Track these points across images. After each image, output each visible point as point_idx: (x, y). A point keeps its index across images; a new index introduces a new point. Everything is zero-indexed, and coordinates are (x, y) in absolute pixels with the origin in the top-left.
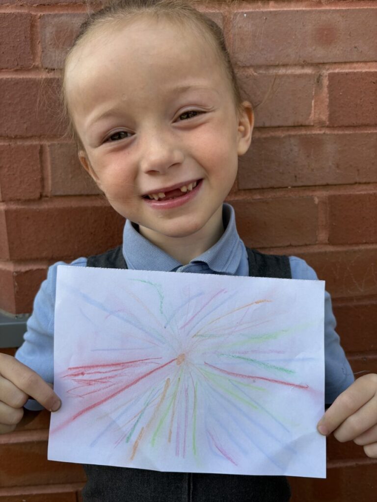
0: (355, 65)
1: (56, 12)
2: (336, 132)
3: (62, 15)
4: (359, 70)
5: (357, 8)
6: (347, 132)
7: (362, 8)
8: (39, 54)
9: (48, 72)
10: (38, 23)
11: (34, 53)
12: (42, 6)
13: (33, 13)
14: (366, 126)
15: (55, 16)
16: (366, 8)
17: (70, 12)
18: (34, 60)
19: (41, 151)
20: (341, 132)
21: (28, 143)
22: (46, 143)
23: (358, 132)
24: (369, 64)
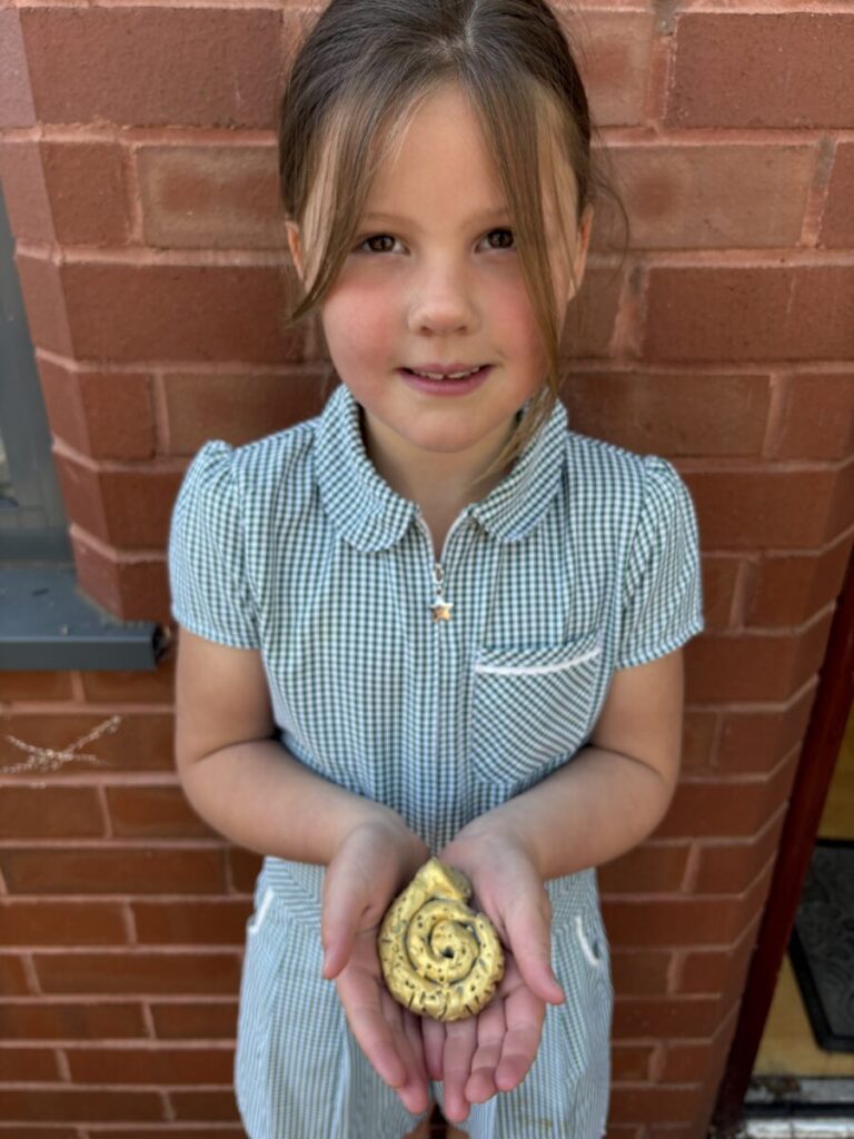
0: (703, 254)
1: (164, 141)
2: (653, 370)
3: (175, 148)
4: (707, 264)
5: (722, 143)
6: (673, 371)
7: (731, 143)
8: (140, 220)
9: (157, 253)
10: (134, 161)
11: (131, 219)
12: (140, 128)
13: (124, 142)
14: (707, 362)
15: (163, 149)
16: (739, 142)
17: (189, 142)
18: (131, 229)
19: (150, 385)
20: (661, 371)
21: (129, 369)
22: (159, 371)
23: (690, 372)
24: (729, 252)
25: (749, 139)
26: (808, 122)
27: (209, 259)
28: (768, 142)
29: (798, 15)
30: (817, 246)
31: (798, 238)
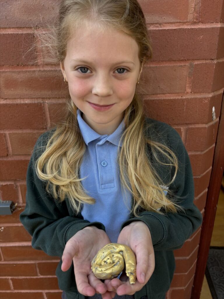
25: (169, 64)
26: (185, 58)
27: (19, 101)
28: (174, 65)
29: (180, 29)
30: (191, 92)
31: (186, 91)
